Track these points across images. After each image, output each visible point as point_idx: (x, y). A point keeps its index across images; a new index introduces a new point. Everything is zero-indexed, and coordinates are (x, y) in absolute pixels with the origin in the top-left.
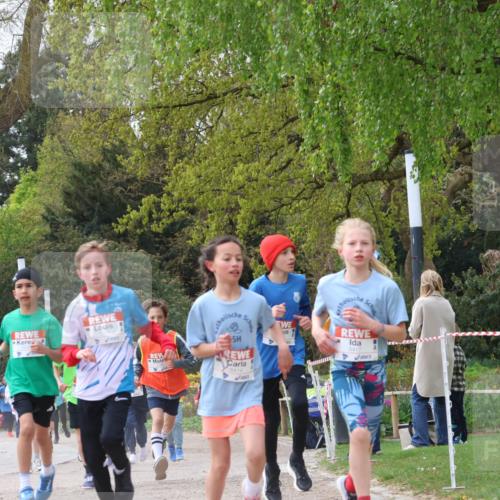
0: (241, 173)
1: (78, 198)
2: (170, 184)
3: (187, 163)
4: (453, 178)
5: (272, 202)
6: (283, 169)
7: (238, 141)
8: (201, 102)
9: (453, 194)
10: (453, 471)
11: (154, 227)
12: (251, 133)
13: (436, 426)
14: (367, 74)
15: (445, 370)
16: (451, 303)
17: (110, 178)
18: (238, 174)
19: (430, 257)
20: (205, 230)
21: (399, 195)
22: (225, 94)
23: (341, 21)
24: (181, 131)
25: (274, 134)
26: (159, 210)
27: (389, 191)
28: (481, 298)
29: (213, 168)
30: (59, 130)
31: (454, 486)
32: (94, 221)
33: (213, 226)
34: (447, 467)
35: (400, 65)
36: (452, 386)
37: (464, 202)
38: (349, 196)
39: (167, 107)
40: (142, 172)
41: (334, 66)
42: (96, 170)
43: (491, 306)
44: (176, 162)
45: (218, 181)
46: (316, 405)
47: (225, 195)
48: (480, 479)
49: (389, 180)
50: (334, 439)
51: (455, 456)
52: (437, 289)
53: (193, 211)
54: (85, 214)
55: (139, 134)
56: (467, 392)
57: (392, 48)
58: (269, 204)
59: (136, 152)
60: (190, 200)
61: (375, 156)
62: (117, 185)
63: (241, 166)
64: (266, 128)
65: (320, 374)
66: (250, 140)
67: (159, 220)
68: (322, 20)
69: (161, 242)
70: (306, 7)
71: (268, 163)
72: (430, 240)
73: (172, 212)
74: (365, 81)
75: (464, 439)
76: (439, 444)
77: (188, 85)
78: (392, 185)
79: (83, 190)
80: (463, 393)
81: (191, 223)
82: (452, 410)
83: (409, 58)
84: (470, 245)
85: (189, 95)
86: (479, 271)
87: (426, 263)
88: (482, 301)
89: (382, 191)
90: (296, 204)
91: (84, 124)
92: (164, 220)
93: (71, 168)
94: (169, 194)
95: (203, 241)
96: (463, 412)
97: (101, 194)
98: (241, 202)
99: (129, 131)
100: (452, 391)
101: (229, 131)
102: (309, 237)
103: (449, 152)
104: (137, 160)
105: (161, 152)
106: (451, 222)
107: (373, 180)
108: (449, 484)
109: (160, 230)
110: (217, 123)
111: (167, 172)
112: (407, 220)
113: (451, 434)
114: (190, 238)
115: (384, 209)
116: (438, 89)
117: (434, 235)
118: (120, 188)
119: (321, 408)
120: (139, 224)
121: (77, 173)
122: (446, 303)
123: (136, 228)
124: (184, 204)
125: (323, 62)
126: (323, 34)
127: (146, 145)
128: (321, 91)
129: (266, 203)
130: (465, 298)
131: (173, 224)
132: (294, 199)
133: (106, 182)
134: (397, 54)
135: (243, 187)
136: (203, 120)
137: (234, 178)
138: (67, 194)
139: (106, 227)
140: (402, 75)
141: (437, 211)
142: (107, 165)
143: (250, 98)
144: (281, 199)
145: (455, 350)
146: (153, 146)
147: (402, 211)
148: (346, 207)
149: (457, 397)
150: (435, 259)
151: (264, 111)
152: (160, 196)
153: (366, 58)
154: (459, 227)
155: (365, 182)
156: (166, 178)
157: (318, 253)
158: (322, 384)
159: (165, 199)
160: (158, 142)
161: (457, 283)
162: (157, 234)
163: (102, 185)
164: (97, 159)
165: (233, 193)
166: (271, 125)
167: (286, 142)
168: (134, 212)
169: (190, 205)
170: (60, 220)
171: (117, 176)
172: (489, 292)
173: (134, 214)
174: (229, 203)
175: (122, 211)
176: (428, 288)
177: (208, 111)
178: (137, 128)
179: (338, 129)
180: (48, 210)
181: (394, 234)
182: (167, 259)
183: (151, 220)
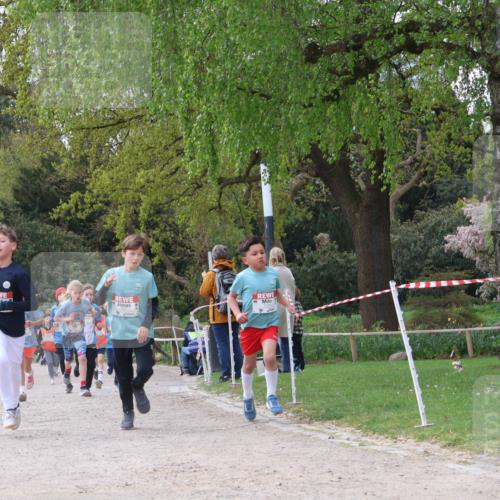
0: (142, 177)
1: (24, 194)
2: (91, 184)
3: (103, 169)
4: (295, 181)
5: (165, 198)
6: (173, 174)
7: (140, 154)
8: (113, 125)
9: (295, 193)
10: (294, 391)
11: (79, 215)
12: (149, 148)
13: (282, 359)
14: (233, 106)
15: (288, 319)
16: (292, 271)
17: (47, 180)
18: (141, 177)
19: (278, 238)
20: (116, 217)
21: (257, 193)
22: (131, 119)
23: (213, 68)
24: (99, 146)
25: (166, 148)
26: (83, 203)
27: (249, 190)
28: (315, 267)
29: (122, 173)
30: (10, 144)
31: (294, 401)
32: (36, 211)
33: (123, 215)
34: (290, 388)
35: (256, 101)
36: (295, 330)
37: (303, 199)
38: (220, 194)
39: (88, 129)
40: (70, 175)
41: (208, 100)
42: (37, 174)
43: (322, 273)
44: (95, 168)
45: (125, 182)
46: (197, 344)
47: (131, 192)
48: (313, 396)
49: (249, 183)
50: (209, 368)
51: (296, 381)
52: (280, 261)
53: (107, 204)
54: (30, 205)
55: (68, 147)
56: (305, 334)
57: (250, 88)
58: (163, 199)
59: (66, 160)
60: (106, 196)
61: (237, 165)
62: (52, 184)
63: (142, 172)
64: (161, 144)
65: (200, 321)
66: (149, 153)
67: (83, 210)
68: (199, 67)
69: (84, 227)
70: (187, 58)
71: (162, 169)
72: (279, 226)
73: (92, 204)
74: (230, 111)
75: (302, 368)
76: (285, 372)
77: (104, 113)
78: (251, 187)
79: (27, 188)
80: (301, 336)
81: (106, 212)
82: (293, 348)
83: (262, 95)
84: (307, 230)
85: (104, 120)
86: (314, 248)
87: (276, 242)
88: (316, 270)
89: (244, 190)
90: (182, 199)
91: (28, 140)
92: (87, 210)
93: (19, 172)
94: (90, 191)
95: (115, 225)
96: (301, 349)
97: (41, 192)
98: (143, 197)
99: (62, 145)
100: (294, 334)
101: (133, 146)
102: (192, 223)
103: (291, 162)
104: (66, 166)
105: (84, 160)
106: (293, 213)
107: (237, 183)
108: (291, 400)
109: (84, 217)
110: (125, 140)
111: (89, 175)
112: (262, 211)
113: (292, 365)
114: (105, 223)
115: (246, 203)
116: (283, 118)
117: (282, 221)
118: (54, 187)
119: (200, 346)
120: (68, 212)
121: (23, 176)
122: (288, 271)
123: (66, 215)
124: (101, 198)
125: (199, 97)
126: (200, 77)
127: (73, 156)
128: (198, 118)
129: (160, 198)
130: (303, 267)
131: (93, 213)
132: (181, 195)
133: (44, 182)
134: (253, 93)
135: (143, 187)
136: (115, 138)
137: (137, 180)
138: (16, 191)
139: (44, 215)
140: (257, 107)
141: (284, 205)
142: (45, 170)
143: (148, 123)
144: (171, 195)
145: (296, 305)
146: (78, 156)
147: (259, 205)
148: (218, 201)
149: (297, 338)
150: (282, 239)
151: (159, 132)
152: (83, 193)
153: (232, 94)
154: (299, 216)
155: (232, 183)
156: (88, 180)
157: (198, 234)
158: (201, 329)
159: (87, 195)
160: (82, 153)
161: (298, 256)
162: (81, 220)
163: (41, 184)
164: (38, 165)
165: (137, 191)
166: (164, 142)
167: (175, 155)
168: (65, 204)
169: (106, 199)
170: (11, 209)
171: (52, 178)
172: (320, 263)
173: (64, 206)
174: (133, 198)
175: (56, 204)
176: (274, 260)
177: (118, 131)
178: (67, 143)
179: (209, 145)
180: (3, 203)
181: (253, 221)
182: (88, 239)
183: (77, 210)
